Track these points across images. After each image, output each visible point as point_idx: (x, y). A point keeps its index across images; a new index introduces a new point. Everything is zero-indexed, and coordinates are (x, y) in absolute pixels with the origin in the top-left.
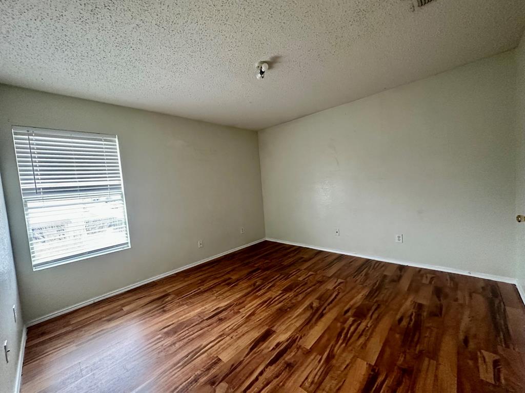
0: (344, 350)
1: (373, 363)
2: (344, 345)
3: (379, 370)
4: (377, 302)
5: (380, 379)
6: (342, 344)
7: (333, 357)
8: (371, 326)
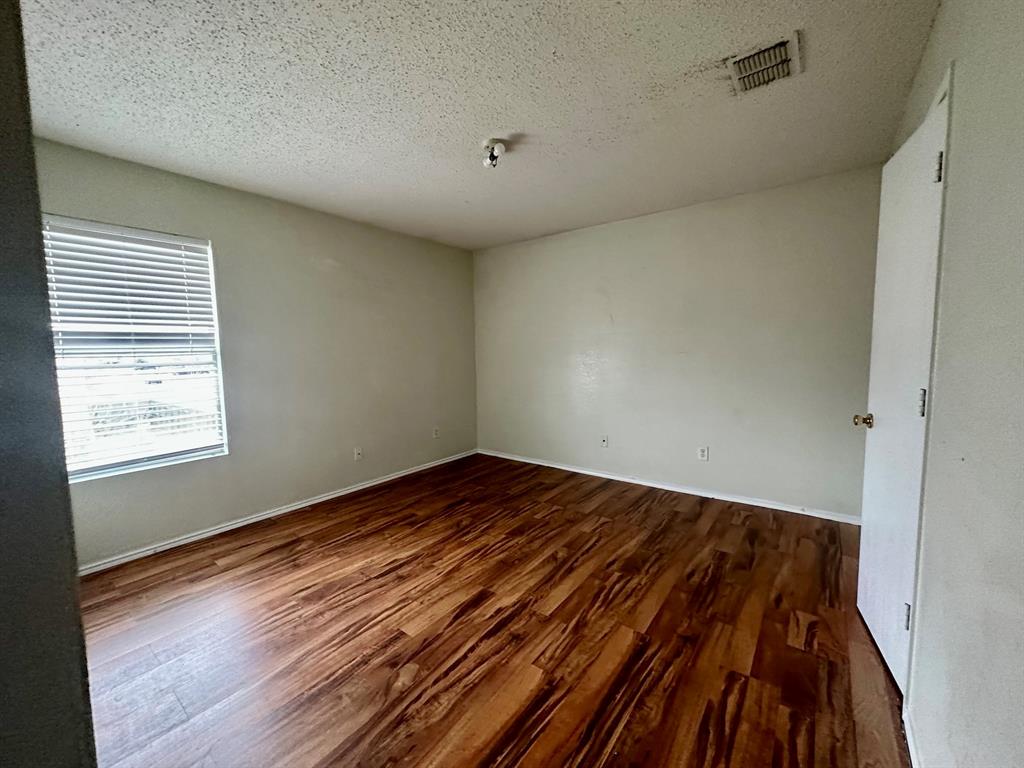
0: (602, 616)
1: (643, 632)
2: (602, 609)
3: (650, 639)
4: (658, 551)
5: (650, 652)
6: (600, 607)
7: (585, 625)
8: (645, 584)
